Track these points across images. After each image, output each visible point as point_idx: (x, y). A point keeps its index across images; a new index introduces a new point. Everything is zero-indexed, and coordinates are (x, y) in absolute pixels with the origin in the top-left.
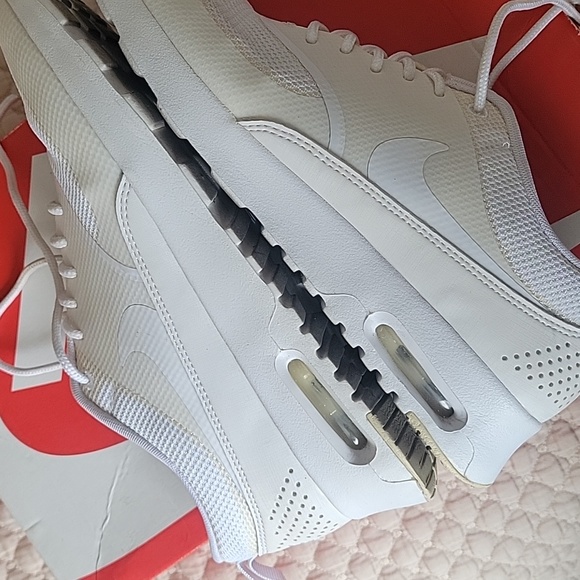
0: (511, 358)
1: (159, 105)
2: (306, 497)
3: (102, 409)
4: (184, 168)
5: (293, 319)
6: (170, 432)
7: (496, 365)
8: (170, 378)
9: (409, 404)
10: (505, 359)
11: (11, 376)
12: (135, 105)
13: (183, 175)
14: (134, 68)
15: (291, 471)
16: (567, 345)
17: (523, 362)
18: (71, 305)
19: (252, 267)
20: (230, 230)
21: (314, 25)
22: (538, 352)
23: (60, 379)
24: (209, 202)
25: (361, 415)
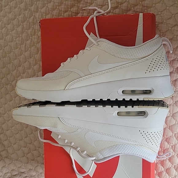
0: (146, 72)
1: (52, 101)
2: (148, 132)
3: (102, 159)
4: (66, 106)
5: (108, 107)
6: (115, 148)
7: (146, 75)
8: (104, 140)
9: (142, 98)
10: (146, 73)
11: (88, 174)
12: (49, 106)
13: (67, 107)
14: (43, 101)
15: (140, 131)
16: (153, 59)
17: (149, 70)
18: (79, 149)
19: (93, 107)
20: (83, 106)
21: (62, 64)
22: (148, 68)
23: (96, 166)
24: (75, 106)
25: (137, 109)
